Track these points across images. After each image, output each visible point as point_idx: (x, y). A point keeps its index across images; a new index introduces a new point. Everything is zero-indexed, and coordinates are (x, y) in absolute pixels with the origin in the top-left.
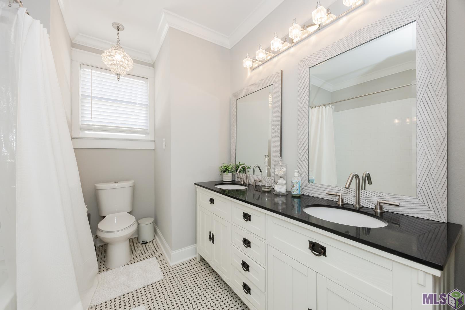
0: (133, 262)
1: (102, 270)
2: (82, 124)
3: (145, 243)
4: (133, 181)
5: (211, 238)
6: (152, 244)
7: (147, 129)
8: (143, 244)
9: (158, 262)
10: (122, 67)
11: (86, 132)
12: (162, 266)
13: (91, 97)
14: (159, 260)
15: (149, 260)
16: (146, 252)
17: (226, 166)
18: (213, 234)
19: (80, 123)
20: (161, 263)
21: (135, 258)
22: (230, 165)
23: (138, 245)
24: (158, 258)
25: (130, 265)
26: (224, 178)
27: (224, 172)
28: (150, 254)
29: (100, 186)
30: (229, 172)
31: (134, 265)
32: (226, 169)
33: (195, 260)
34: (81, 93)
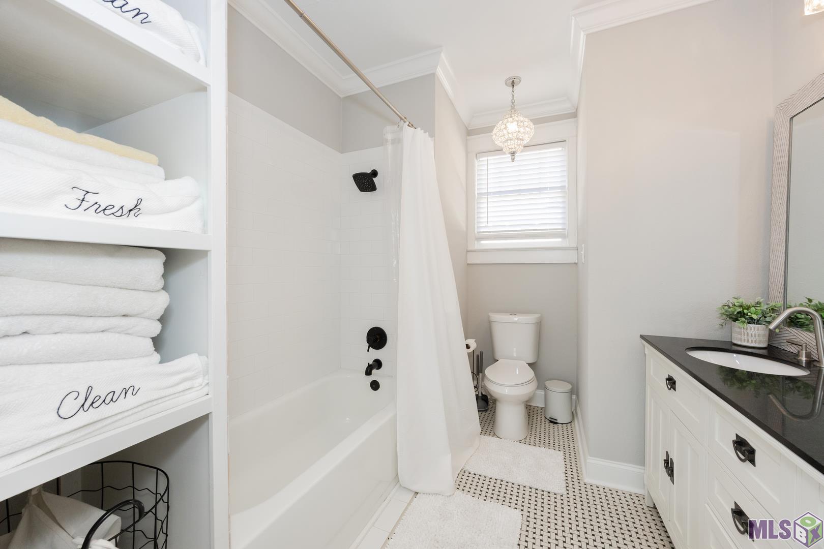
0: (527, 442)
1: (483, 432)
2: (478, 232)
3: (553, 422)
4: (537, 316)
5: (669, 466)
6: (565, 429)
7: (565, 229)
8: (551, 422)
9: (564, 463)
10: (516, 141)
11: (483, 242)
12: (569, 472)
13: (487, 194)
14: (568, 460)
15: (551, 451)
16: (552, 437)
17: (741, 306)
18: (671, 459)
19: (476, 232)
20: (569, 467)
21: (533, 437)
22: (759, 303)
23: (543, 420)
24: (568, 455)
25: (522, 445)
26: (734, 335)
27: (736, 320)
28: (557, 444)
29: (496, 317)
30: (751, 321)
31: (527, 446)
32: (738, 313)
33: (641, 499)
34: (476, 192)
